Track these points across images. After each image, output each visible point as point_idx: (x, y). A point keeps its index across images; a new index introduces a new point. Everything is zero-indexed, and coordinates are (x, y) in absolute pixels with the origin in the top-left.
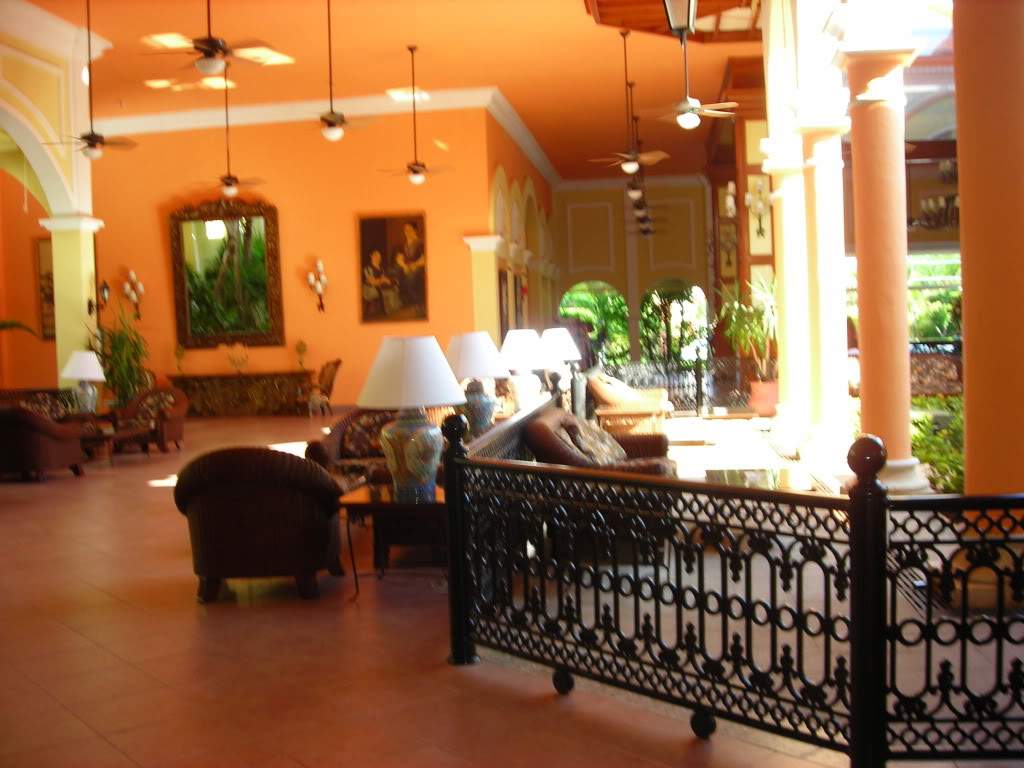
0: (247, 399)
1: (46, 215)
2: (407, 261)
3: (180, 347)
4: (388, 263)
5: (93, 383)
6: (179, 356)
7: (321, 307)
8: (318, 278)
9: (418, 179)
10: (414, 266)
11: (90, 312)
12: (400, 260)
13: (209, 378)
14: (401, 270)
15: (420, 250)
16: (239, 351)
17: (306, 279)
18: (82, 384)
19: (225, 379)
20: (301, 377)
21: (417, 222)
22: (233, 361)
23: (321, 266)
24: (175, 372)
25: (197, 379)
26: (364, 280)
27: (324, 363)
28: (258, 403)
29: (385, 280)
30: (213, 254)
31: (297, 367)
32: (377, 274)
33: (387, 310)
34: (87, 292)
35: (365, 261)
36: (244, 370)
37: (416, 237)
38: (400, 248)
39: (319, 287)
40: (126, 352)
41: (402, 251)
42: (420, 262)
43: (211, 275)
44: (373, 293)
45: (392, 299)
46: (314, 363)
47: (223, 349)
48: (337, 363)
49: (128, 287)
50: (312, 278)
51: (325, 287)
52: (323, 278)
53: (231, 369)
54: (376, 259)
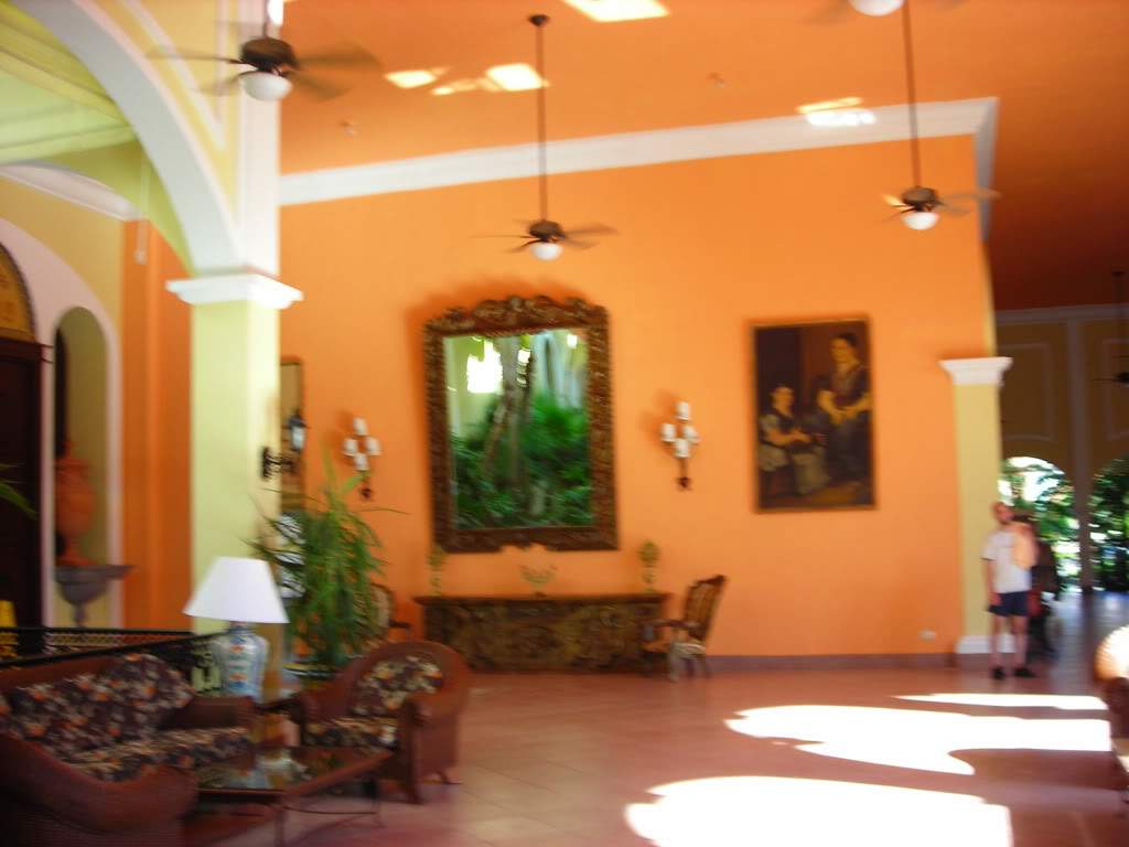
0: (554, 644)
1: (181, 272)
2: (841, 401)
3: (439, 548)
4: (804, 405)
5: (261, 629)
6: (435, 563)
7: (684, 482)
8: (680, 434)
9: (923, 221)
10: (851, 411)
11: (265, 473)
12: (826, 400)
13: (487, 603)
14: (827, 417)
15: (862, 383)
16: (538, 557)
17: (658, 434)
18: (234, 629)
19: (514, 606)
20: (648, 605)
21: (856, 334)
22: (528, 574)
23: (685, 409)
24: (429, 591)
25: (464, 603)
26: (761, 439)
27: (690, 582)
28: (573, 649)
29: (798, 436)
30: (478, 415)
31: (642, 588)
32: (785, 425)
33: (803, 490)
34: (260, 431)
35: (763, 404)
36: (550, 589)
37: (854, 362)
38: (825, 381)
39: (683, 447)
40: (334, 561)
41: (829, 387)
42: (861, 405)
43: (475, 445)
44: (777, 458)
45: (811, 469)
46: (674, 581)
47: (510, 553)
48: (718, 582)
49: (351, 445)
50: (669, 431)
51: (694, 446)
52: (690, 431)
53: (526, 589)
54: (783, 398)
